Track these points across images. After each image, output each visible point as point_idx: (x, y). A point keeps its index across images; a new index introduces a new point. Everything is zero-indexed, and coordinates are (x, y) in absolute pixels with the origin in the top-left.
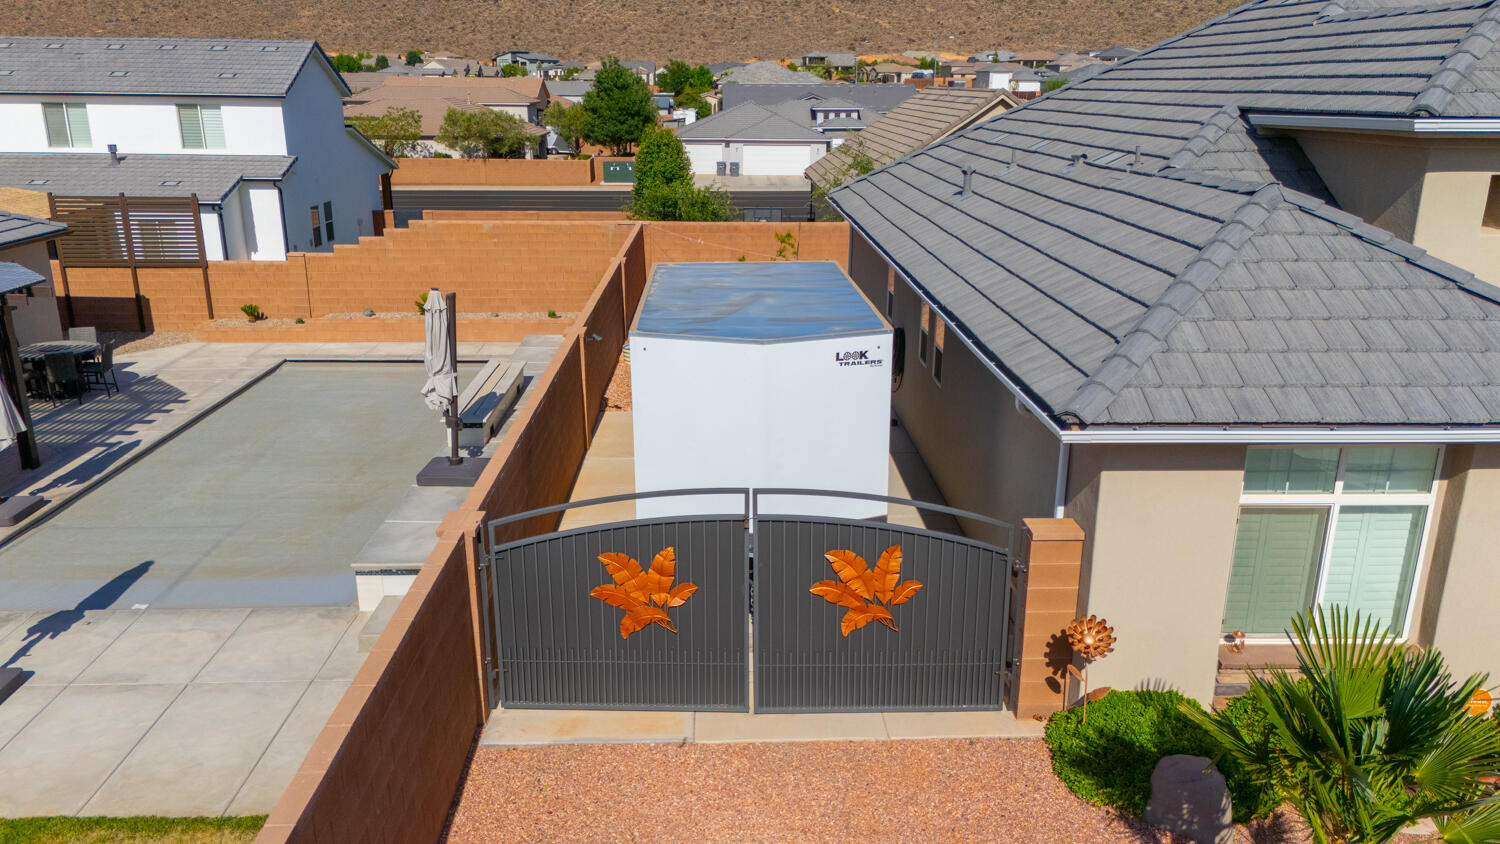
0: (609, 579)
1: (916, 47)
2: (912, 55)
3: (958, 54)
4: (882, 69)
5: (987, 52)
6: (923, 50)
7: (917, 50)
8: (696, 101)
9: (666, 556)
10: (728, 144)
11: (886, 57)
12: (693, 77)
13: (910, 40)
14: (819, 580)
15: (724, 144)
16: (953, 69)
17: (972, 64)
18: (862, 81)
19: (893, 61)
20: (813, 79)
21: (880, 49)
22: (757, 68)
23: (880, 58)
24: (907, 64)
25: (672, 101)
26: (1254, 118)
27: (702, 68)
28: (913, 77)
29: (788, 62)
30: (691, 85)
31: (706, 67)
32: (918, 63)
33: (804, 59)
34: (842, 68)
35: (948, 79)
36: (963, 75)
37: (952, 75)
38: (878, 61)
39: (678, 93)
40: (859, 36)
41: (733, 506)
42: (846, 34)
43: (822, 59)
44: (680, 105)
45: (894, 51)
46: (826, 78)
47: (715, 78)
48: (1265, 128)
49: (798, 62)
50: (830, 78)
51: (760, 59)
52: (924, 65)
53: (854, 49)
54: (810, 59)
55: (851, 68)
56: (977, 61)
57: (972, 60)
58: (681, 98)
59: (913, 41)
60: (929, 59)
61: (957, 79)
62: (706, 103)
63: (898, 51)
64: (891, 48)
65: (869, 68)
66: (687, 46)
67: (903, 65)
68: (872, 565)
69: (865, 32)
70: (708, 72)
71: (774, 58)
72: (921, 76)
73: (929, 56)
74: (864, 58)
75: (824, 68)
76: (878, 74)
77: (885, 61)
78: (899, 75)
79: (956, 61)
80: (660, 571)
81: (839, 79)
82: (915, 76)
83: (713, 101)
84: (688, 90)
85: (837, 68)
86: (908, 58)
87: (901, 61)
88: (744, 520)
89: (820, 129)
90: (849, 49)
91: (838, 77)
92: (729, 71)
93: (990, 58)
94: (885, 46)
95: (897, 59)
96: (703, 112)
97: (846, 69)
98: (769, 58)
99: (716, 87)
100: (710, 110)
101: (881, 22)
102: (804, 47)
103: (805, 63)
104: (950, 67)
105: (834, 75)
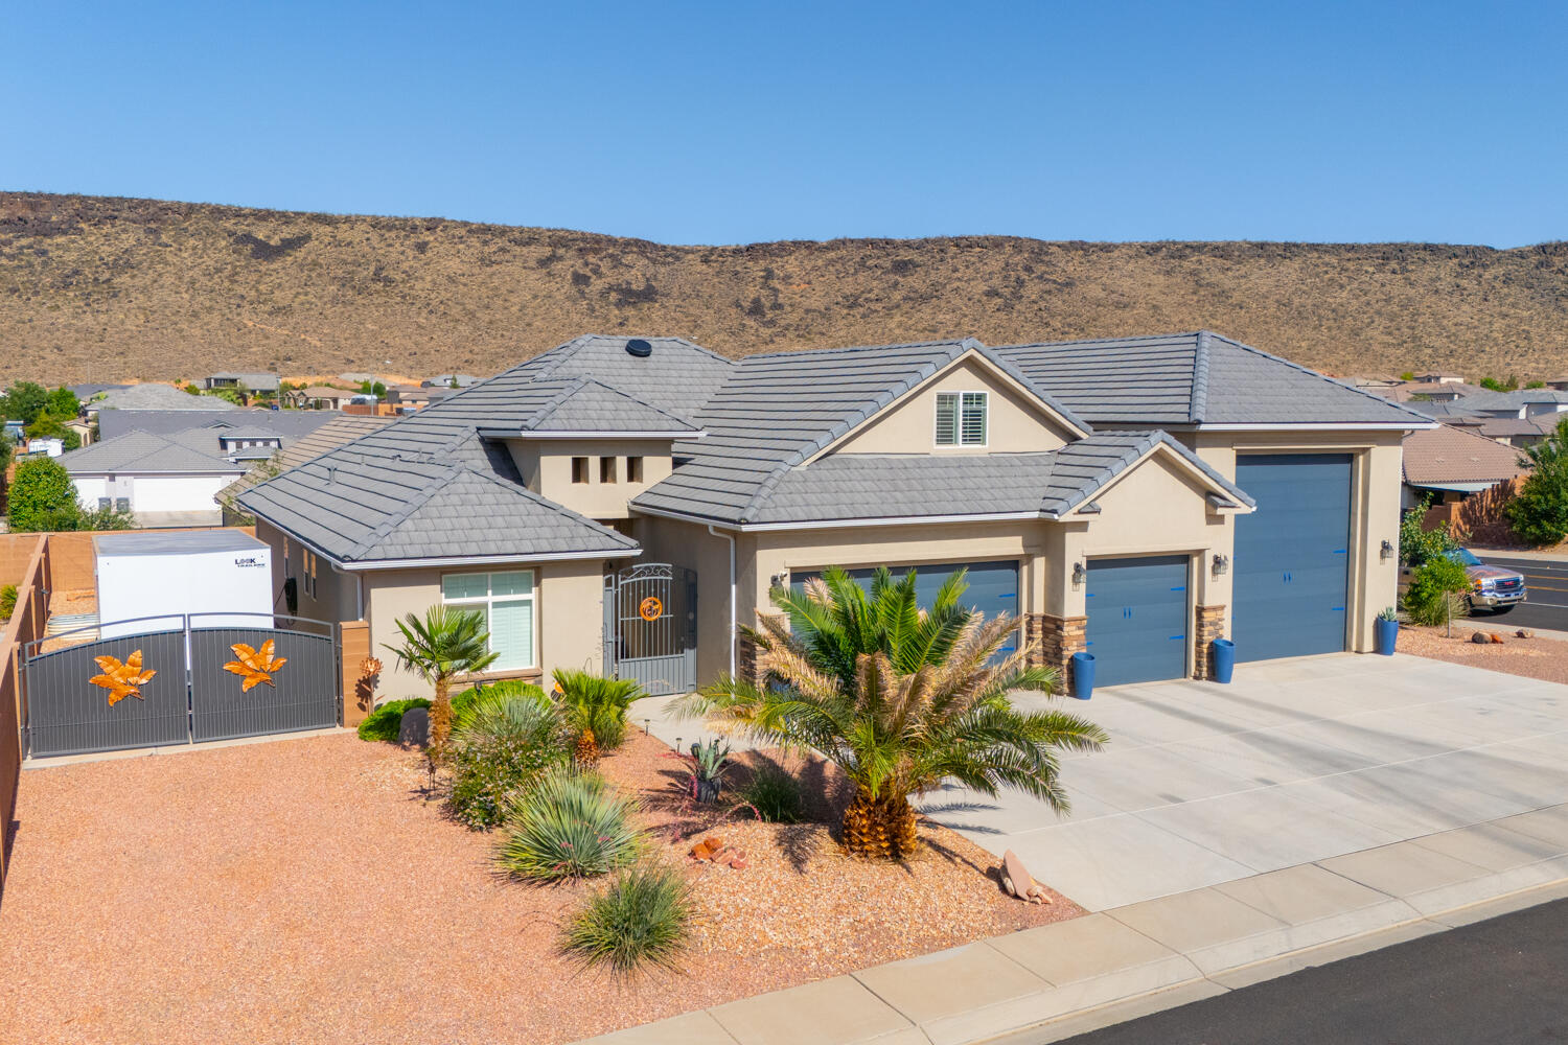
0: (101, 671)
1: (357, 369)
2: (351, 377)
3: (410, 378)
4: (314, 394)
5: (445, 377)
6: (364, 372)
7: (357, 372)
8: (58, 430)
9: (137, 656)
10: (112, 477)
11: (319, 379)
12: (49, 401)
13: (348, 360)
14: (228, 661)
15: (107, 478)
16: (402, 395)
17: (424, 389)
18: (288, 407)
19: (328, 385)
20: (221, 405)
21: (309, 370)
22: (142, 391)
23: (310, 381)
24: (346, 389)
25: (20, 430)
26: (482, 433)
27: (62, 391)
28: (352, 403)
29: (185, 383)
30: (47, 411)
31: (68, 390)
32: (360, 387)
33: (208, 380)
34: (261, 391)
35: (396, 406)
36: (414, 401)
37: (400, 402)
38: (309, 384)
39: (29, 422)
40: (283, 353)
41: (176, 624)
42: (264, 352)
43: (234, 381)
44: (34, 435)
45: (328, 372)
46: (239, 404)
47: (82, 403)
48: (489, 438)
49: (200, 384)
50: (246, 404)
51: (144, 380)
52: (366, 389)
53: (275, 370)
54: (216, 380)
55: (273, 391)
56: (433, 385)
57: (426, 385)
58: (34, 427)
59: (352, 361)
60: (373, 383)
61: (407, 406)
62: (73, 433)
63: (334, 372)
64: (326, 369)
65: (296, 393)
66: (32, 361)
67: (341, 388)
68: (258, 650)
69: (289, 350)
70: (72, 396)
71: (164, 378)
72: (362, 402)
73: (373, 379)
74: (289, 380)
75: (236, 392)
76: (308, 399)
77: (317, 385)
78: (335, 401)
79: (405, 385)
80: (133, 664)
81: (256, 405)
82: (355, 402)
83: (82, 430)
84: (43, 417)
85: (253, 392)
86: (346, 381)
87: (338, 385)
88: (182, 632)
89: (232, 459)
90: (269, 369)
91: (256, 402)
92: (102, 394)
93: (448, 382)
94: (316, 366)
95: (332, 383)
96: (71, 443)
97: (266, 393)
98: (158, 379)
99: (85, 413)
100: (78, 441)
101: (308, 338)
102: (207, 366)
103: (209, 386)
104: (397, 393)
105: (251, 399)
